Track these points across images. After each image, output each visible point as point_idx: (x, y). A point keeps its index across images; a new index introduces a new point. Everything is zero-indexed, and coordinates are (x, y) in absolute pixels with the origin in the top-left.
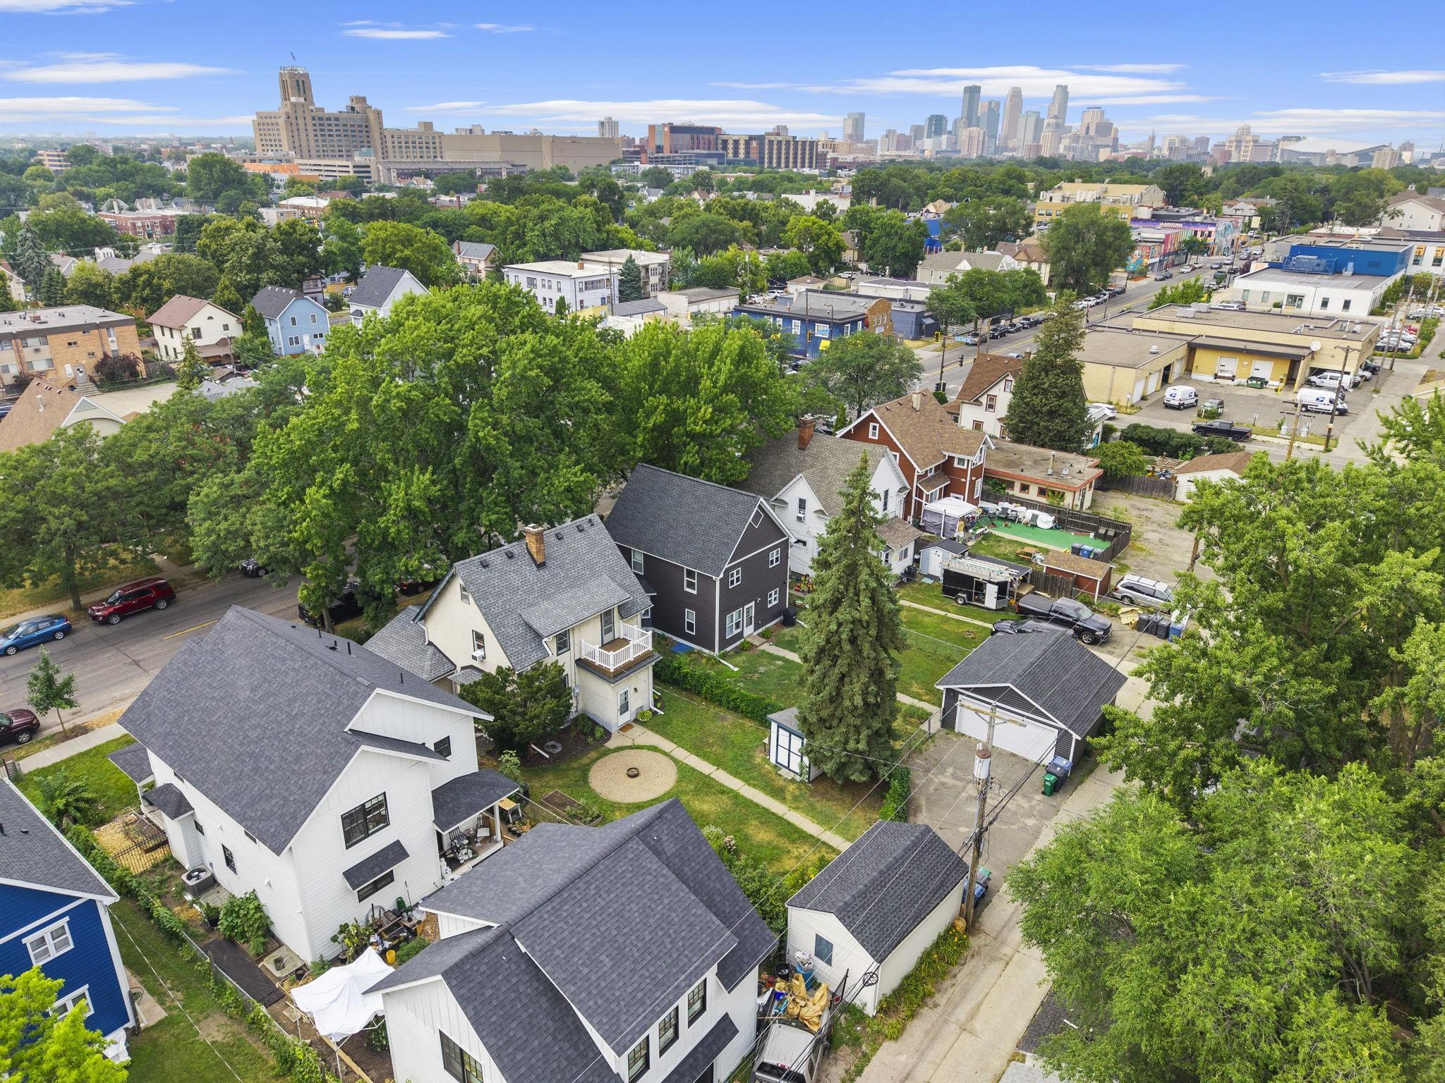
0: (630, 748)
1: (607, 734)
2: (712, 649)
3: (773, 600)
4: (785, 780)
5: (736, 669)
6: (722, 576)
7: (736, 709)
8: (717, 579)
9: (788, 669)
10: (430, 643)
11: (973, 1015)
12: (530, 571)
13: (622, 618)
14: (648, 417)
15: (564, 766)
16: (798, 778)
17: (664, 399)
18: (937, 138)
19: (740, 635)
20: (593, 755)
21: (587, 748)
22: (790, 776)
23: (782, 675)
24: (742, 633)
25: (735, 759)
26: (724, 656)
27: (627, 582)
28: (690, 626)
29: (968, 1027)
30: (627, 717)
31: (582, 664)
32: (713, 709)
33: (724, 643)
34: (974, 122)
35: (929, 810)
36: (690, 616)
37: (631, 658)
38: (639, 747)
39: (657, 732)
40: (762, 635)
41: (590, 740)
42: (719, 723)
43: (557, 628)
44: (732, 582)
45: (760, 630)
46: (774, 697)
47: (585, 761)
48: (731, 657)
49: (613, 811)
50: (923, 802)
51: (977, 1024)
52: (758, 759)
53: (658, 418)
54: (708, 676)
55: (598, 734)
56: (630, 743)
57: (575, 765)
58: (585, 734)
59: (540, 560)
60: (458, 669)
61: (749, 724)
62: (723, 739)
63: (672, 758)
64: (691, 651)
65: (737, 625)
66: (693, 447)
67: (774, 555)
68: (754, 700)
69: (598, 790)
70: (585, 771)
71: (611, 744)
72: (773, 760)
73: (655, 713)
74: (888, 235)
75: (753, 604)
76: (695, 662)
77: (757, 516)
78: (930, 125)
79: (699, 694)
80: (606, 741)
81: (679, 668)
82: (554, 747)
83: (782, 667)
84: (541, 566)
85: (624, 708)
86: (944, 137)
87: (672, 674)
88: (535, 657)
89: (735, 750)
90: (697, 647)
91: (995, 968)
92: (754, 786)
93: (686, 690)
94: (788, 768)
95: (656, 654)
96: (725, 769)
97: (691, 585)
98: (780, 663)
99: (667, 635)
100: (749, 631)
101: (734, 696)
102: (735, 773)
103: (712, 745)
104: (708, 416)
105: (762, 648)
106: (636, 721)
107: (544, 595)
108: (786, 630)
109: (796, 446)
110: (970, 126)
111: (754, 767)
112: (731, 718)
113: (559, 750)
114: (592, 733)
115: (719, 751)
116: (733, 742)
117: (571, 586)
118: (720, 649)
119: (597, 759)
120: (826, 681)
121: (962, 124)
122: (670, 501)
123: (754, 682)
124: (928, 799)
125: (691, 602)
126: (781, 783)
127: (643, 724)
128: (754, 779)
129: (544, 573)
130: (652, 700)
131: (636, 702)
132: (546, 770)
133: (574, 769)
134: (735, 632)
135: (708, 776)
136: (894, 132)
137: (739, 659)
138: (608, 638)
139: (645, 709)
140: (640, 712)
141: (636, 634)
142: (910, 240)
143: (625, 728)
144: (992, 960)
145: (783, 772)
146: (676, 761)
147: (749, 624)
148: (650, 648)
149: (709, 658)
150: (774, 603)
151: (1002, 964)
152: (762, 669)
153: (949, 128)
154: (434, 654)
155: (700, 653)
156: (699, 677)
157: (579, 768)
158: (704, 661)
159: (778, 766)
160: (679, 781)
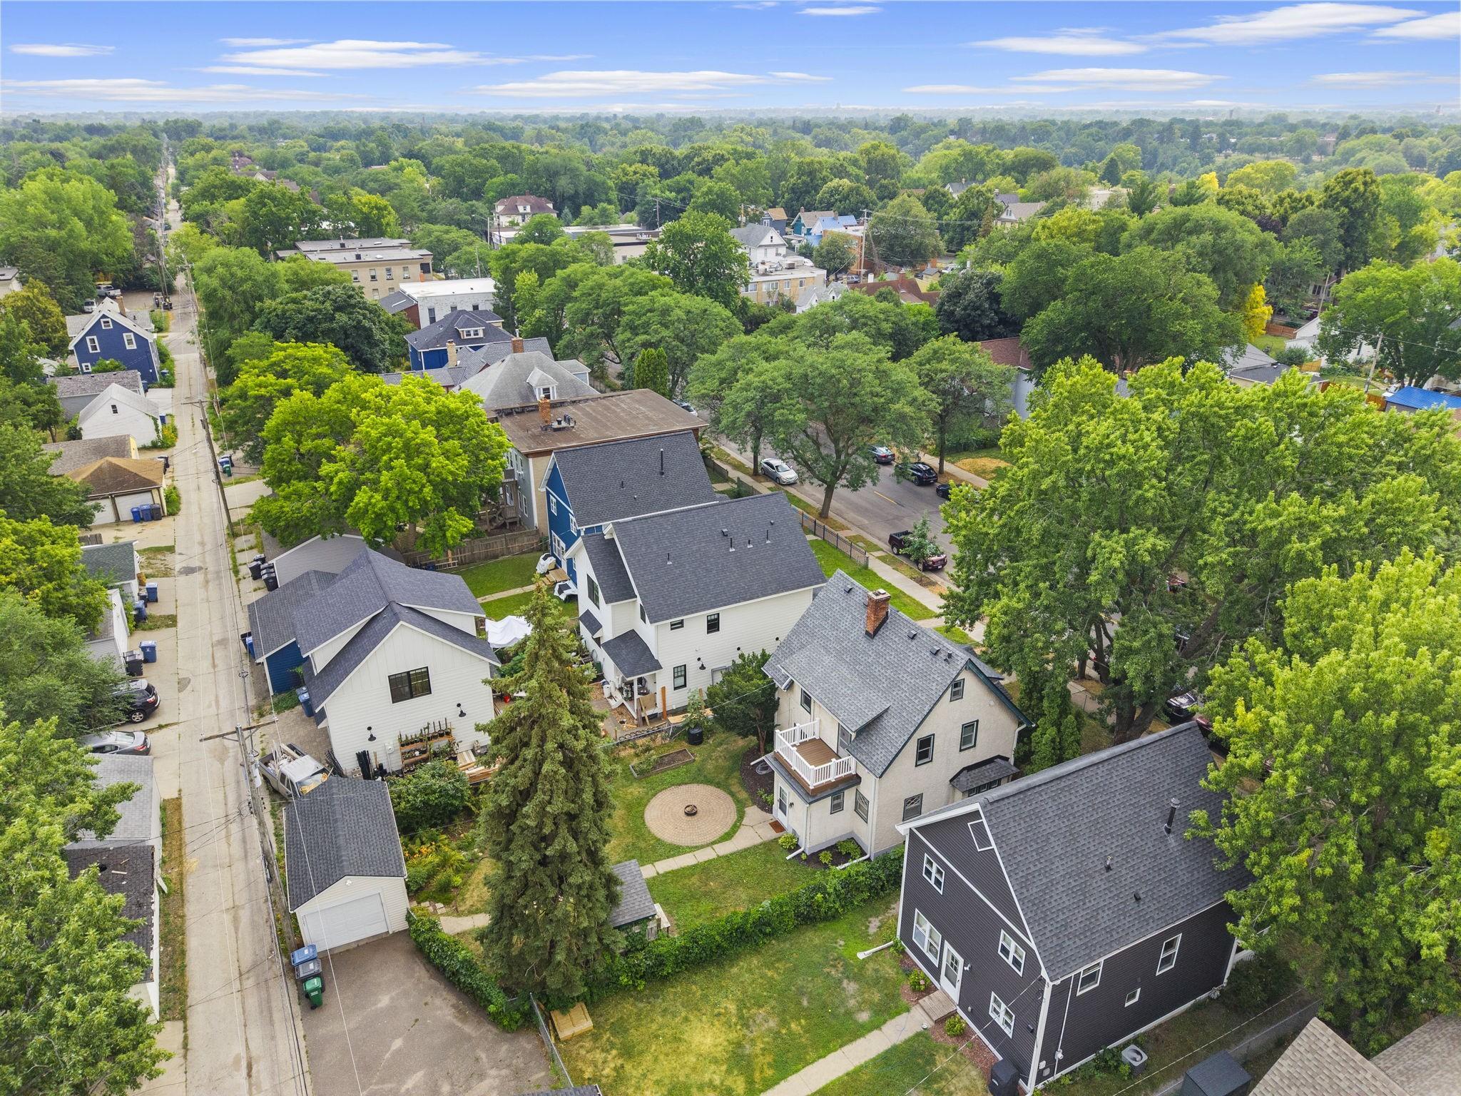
0: (739, 821)
11: (236, 920)
12: (860, 630)
20: (742, 795)
29: (232, 911)
35: (451, 1026)
44: (928, 873)
47: (735, 788)
50: (468, 1029)
51: (227, 918)
57: (733, 781)
80: (761, 808)
84: (867, 634)
91: (247, 961)
119: (733, 797)
124: (469, 1038)
129: (863, 643)
144: (255, 966)
151: (244, 969)
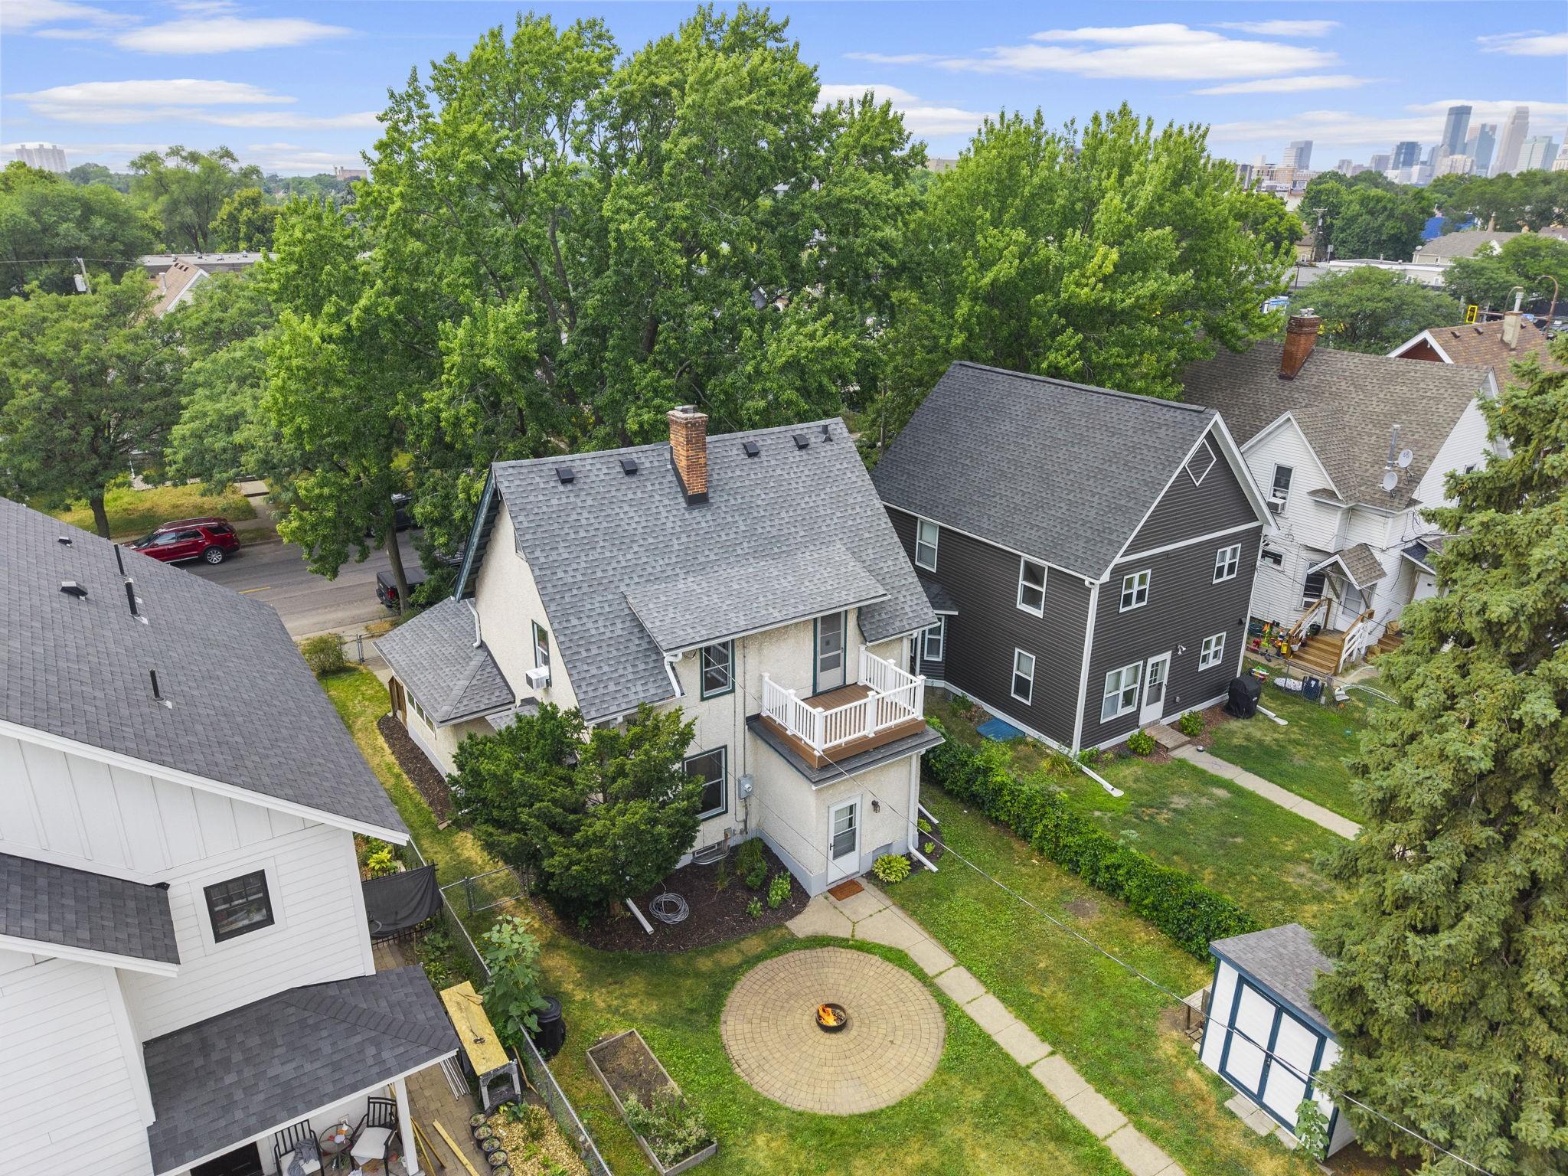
0: (842, 943)
1: (799, 897)
2: (1066, 740)
3: (1211, 658)
4: (1248, 1133)
5: (1118, 793)
6: (1106, 577)
7: (1113, 889)
8: (1095, 584)
9: (1244, 811)
10: (483, 646)
12: (670, 509)
13: (865, 639)
14: (984, 266)
15: (678, 962)
16: (1290, 1140)
17: (1020, 235)
18: (1406, 169)
19: (1132, 721)
20: (753, 944)
21: (746, 925)
22: (1263, 1126)
23: (1229, 822)
24: (1136, 715)
25: (1102, 1031)
26: (1093, 760)
27: (887, 565)
28: (1022, 686)
30: (850, 865)
31: (760, 727)
32: (1059, 880)
33: (1095, 732)
34: (1459, 147)
36: (1025, 665)
37: (870, 730)
38: (863, 947)
39: (913, 914)
40: (1180, 727)
41: (755, 906)
42: (1066, 919)
43: (702, 634)
44: (1128, 600)
45: (1176, 717)
46: (1208, 875)
47: (731, 957)
48: (1107, 764)
49: (751, 1130)
52: (1167, 1047)
53: (1005, 269)
54: (1051, 801)
55: (779, 890)
56: (843, 932)
57: (705, 964)
58: (750, 890)
59: (695, 487)
60: (518, 703)
61: (1145, 938)
62: (1075, 963)
63: (939, 995)
64: (1019, 739)
65: (1128, 698)
66: (1071, 338)
67: (1227, 556)
68: (1163, 879)
69: (735, 1049)
70: (721, 986)
71: (802, 925)
72: (1211, 1059)
73: (916, 866)
74: (1371, 213)
75: (1167, 656)
76: (1026, 763)
77: (1201, 459)
78: (1398, 154)
79: (1026, 837)
80: (793, 914)
81: (986, 771)
82: (672, 908)
83: (1228, 804)
84: (697, 501)
85: (844, 843)
86: (1416, 169)
87: (970, 781)
88: (639, 694)
89: (1105, 1004)
90: (1032, 733)
92: (1154, 1136)
93: (996, 821)
94: (1258, 1098)
95: (932, 733)
96: (1073, 1058)
97: (1032, 597)
98: (1221, 793)
99: (971, 698)
100: (1151, 713)
101: (1111, 859)
102: (1101, 1078)
103: (1044, 977)
104: (1109, 269)
105: (1178, 754)
106: (871, 876)
107: (691, 564)
108: (1235, 725)
109: (1274, 371)
110: (1452, 153)
111: (1156, 1068)
112: (1099, 911)
113: (680, 918)
114: (763, 890)
115: (1062, 998)
116: (1098, 979)
117: (757, 554)
118: (1083, 746)
119: (759, 958)
120: (1470, 892)
121: (1441, 153)
122: (1007, 426)
123: (1159, 830)
125: (1029, 634)
126: (1236, 1142)
127: (885, 886)
128: (1155, 1110)
129: (701, 518)
130: (913, 834)
131: (873, 835)
132: (633, 965)
133: (698, 974)
134: (1122, 712)
135: (1023, 1072)
136: (1349, 162)
137: (1130, 771)
138: (830, 679)
139: (897, 851)
140: (884, 856)
141: (890, 678)
142: (1406, 217)
143: (844, 889)
145: (1240, 1104)
146: (946, 1005)
147: (1154, 698)
148: (918, 714)
149: (1057, 761)
150: (1213, 663)
152: (1179, 802)
153: (1424, 157)
154: (482, 667)
155: (1036, 745)
156: (1031, 799)
157: (711, 974)
158: (1045, 764)
159: (1224, 1081)
160: (945, 1068)
